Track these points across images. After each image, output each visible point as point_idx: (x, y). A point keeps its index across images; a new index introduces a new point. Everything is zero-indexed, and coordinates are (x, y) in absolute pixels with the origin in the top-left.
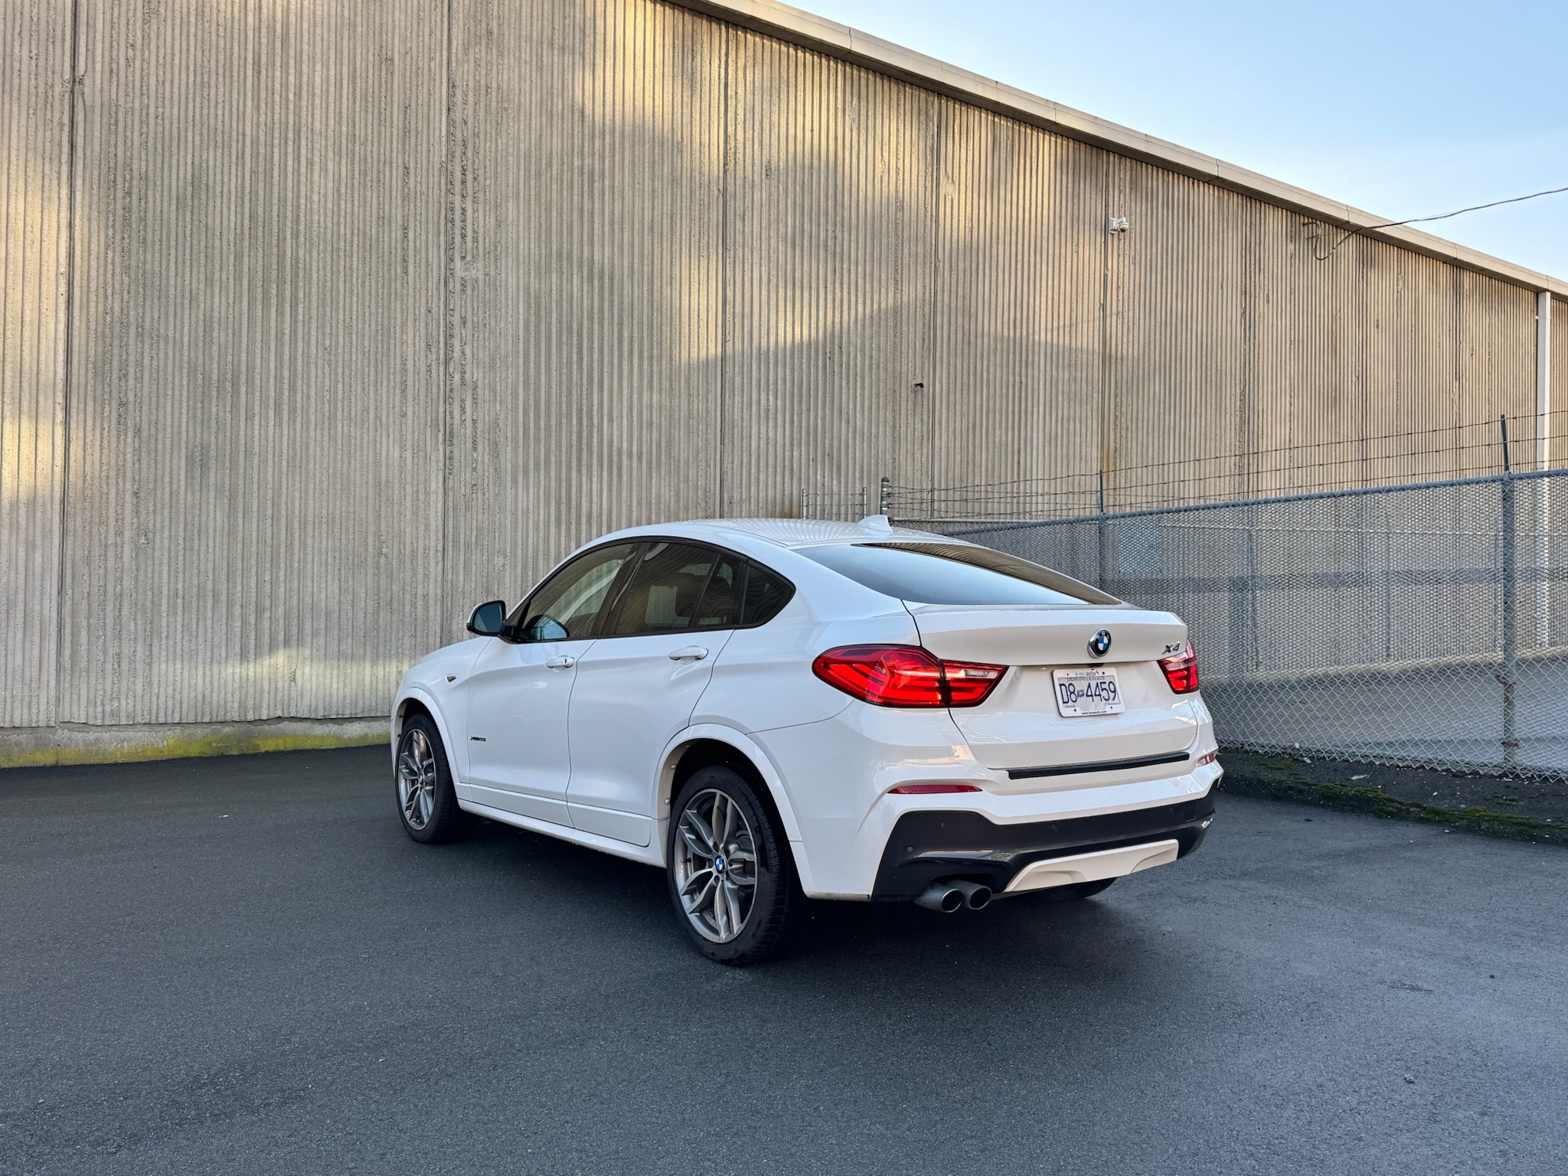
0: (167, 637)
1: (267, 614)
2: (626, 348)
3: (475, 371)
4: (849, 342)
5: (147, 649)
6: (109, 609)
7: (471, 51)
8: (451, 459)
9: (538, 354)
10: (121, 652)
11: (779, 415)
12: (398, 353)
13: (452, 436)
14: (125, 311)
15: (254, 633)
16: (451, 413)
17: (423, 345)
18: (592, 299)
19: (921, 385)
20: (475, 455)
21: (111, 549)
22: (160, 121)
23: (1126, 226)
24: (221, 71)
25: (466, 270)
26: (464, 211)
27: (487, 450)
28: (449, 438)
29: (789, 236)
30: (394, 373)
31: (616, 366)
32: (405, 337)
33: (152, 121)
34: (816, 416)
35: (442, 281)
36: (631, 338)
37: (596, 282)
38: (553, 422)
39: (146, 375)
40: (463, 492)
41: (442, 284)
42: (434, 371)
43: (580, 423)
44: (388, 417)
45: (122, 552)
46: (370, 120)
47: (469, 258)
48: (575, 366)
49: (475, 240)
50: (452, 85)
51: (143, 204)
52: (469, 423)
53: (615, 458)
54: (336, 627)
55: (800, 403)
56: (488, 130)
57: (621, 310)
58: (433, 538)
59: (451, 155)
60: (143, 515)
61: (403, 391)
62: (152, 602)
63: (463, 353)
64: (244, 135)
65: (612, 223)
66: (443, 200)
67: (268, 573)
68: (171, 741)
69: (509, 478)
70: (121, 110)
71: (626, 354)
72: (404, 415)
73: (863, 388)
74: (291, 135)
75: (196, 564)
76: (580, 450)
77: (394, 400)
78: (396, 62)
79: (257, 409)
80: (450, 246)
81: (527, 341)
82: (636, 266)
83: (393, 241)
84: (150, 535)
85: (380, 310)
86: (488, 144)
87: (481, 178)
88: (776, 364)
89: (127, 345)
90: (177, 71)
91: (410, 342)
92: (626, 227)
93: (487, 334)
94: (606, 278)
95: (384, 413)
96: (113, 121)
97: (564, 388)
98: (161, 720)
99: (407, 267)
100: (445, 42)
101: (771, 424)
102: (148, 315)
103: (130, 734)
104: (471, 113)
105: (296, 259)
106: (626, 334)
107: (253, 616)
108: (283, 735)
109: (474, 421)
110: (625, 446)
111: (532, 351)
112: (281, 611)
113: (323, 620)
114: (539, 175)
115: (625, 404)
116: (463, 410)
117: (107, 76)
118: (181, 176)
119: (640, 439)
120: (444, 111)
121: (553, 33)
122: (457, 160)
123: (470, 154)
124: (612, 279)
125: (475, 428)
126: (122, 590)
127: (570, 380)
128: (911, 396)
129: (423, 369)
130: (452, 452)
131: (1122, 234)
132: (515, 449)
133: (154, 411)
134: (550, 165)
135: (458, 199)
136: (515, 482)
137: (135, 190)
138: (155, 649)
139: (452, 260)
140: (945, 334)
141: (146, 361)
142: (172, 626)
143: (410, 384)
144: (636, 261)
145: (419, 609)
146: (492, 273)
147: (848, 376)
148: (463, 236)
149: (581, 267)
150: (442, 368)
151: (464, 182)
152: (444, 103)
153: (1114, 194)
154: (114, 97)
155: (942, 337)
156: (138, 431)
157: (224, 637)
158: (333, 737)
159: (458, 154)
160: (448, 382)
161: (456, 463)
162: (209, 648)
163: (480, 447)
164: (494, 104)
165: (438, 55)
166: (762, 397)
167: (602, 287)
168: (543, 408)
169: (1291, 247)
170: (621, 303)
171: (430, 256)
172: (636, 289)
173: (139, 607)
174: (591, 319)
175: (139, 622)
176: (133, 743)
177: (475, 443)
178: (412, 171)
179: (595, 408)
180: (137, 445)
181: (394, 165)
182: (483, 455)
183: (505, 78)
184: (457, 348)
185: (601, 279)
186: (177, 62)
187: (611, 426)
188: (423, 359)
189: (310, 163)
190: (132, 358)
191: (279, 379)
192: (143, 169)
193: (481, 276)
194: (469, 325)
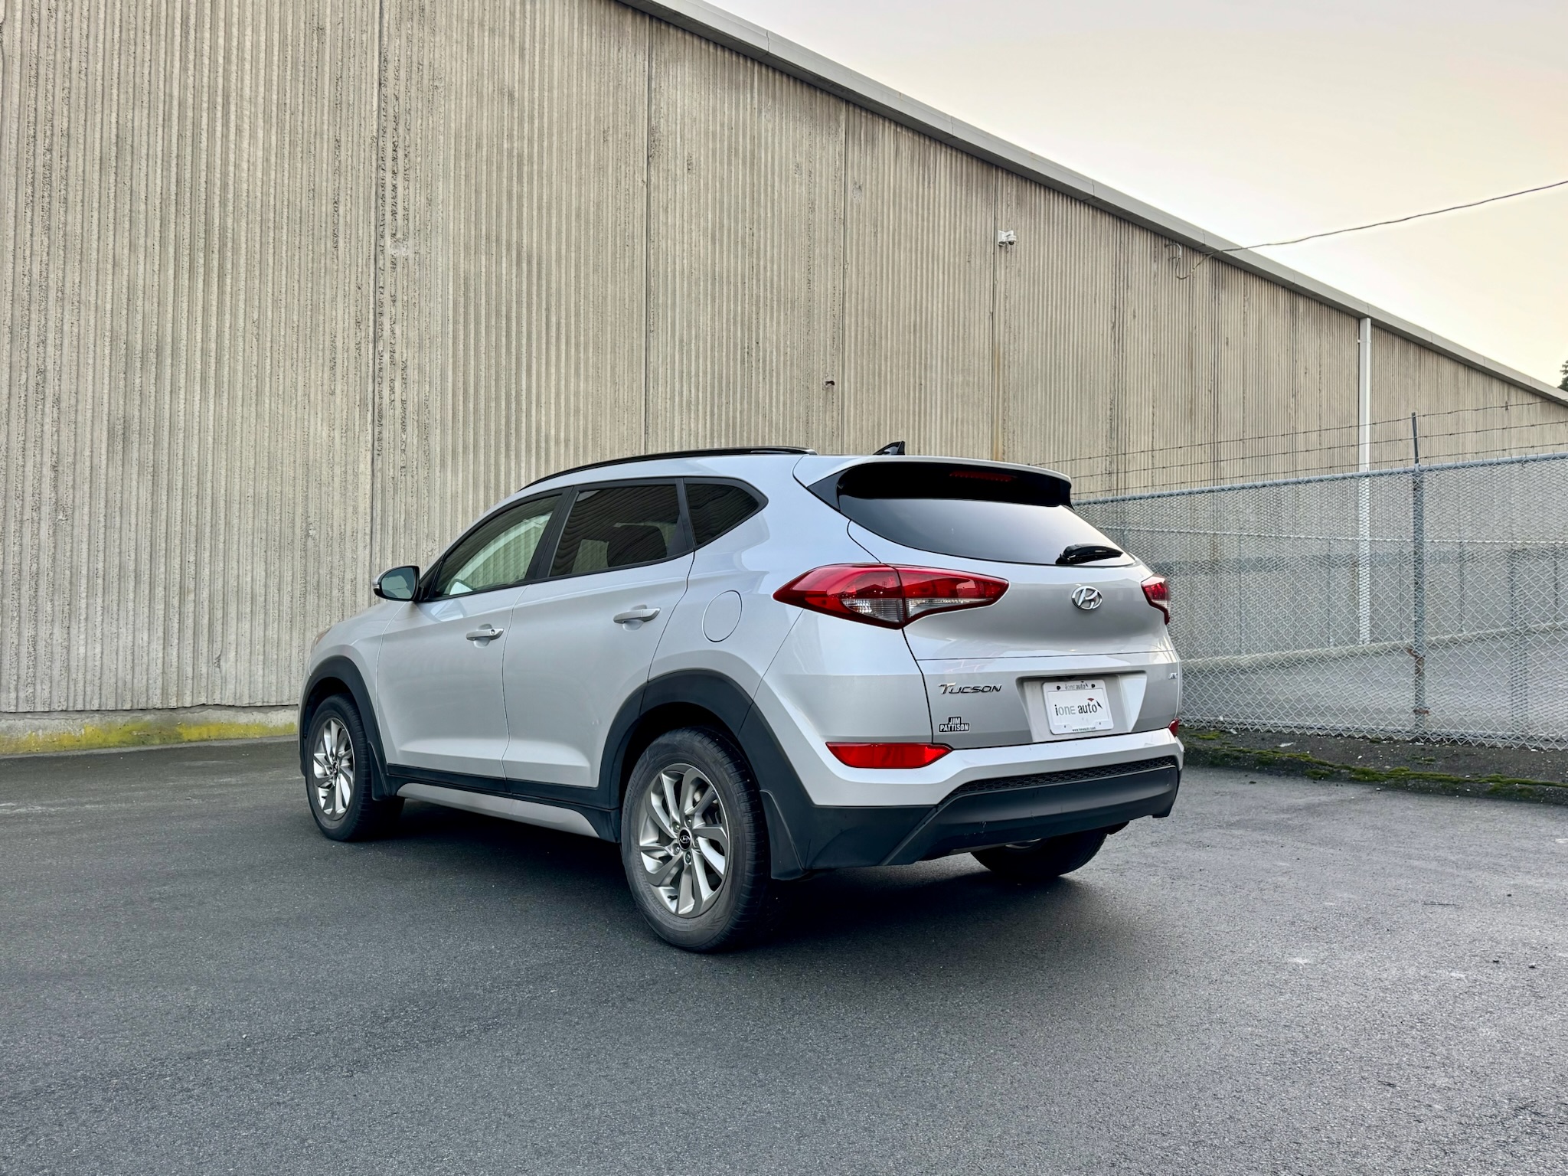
0: (86, 619)
1: (192, 597)
2: (553, 334)
3: (405, 351)
4: (765, 338)
5: (66, 631)
6: (25, 588)
7: (403, 26)
8: (380, 440)
9: (466, 336)
10: (36, 635)
11: (700, 407)
12: (327, 330)
13: (381, 416)
14: (44, 274)
15: (177, 616)
16: (380, 392)
17: (353, 322)
18: (521, 283)
19: (832, 383)
20: (404, 436)
21: (27, 525)
22: (83, 76)
23: (1012, 238)
24: (148, 29)
25: (396, 247)
26: (395, 187)
27: (416, 432)
28: (378, 418)
29: (710, 231)
30: (323, 350)
31: (544, 351)
32: (334, 313)
33: (74, 75)
34: (735, 411)
35: (372, 257)
36: (558, 324)
37: (525, 265)
38: (482, 405)
39: (66, 342)
40: (391, 474)
41: (372, 261)
42: (363, 349)
43: (508, 407)
44: (316, 394)
45: (39, 529)
46: (301, 90)
47: (399, 235)
48: (504, 350)
49: (406, 218)
50: (384, 60)
51: (64, 162)
52: (398, 404)
53: (543, 445)
54: (262, 611)
55: (720, 395)
56: (420, 107)
57: (548, 296)
58: (361, 521)
59: (382, 130)
60: (62, 489)
61: (332, 368)
62: (71, 583)
63: (392, 331)
64: (171, 96)
65: (540, 208)
66: (374, 176)
67: (193, 553)
68: (89, 730)
69: (438, 461)
70: (42, 63)
71: (553, 340)
72: (333, 393)
73: (778, 383)
74: (220, 100)
75: (118, 542)
76: (508, 436)
77: (322, 377)
78: (328, 32)
79: (182, 382)
80: (380, 224)
81: (456, 322)
82: (563, 252)
83: (324, 215)
84: (70, 512)
85: (310, 285)
86: (420, 121)
87: (412, 155)
88: (697, 357)
89: (46, 309)
90: (102, 26)
91: (340, 318)
92: (554, 212)
93: (416, 314)
94: (535, 262)
95: (313, 390)
96: (33, 73)
97: (493, 371)
98: (79, 707)
99: (337, 242)
100: (377, 15)
101: (693, 415)
102: (68, 278)
103: (46, 721)
104: (402, 89)
105: (223, 229)
106: (554, 319)
107: (177, 598)
108: (206, 723)
109: (403, 402)
110: (553, 432)
111: (461, 333)
112: (205, 594)
113: (249, 604)
114: (468, 156)
115: (553, 390)
116: (392, 390)
117: (28, 25)
118: (105, 135)
119: (567, 426)
120: (376, 85)
121: (484, 15)
122: (388, 135)
123: (401, 130)
124: (539, 264)
125: (404, 409)
126: (38, 568)
127: (498, 364)
128: (823, 393)
129: (352, 346)
130: (380, 433)
131: (1009, 246)
132: (443, 432)
133: (74, 381)
134: (479, 146)
135: (389, 176)
136: (443, 465)
137: (56, 147)
138: (74, 631)
139: (382, 237)
140: (853, 334)
141: (66, 328)
142: (91, 608)
143: (339, 361)
144: (564, 247)
145: (347, 593)
146: (422, 252)
147: (764, 371)
148: (394, 213)
149: (509, 249)
150: (371, 346)
151: (395, 159)
152: (376, 77)
153: (1002, 207)
154: (35, 48)
155: (850, 336)
156: (58, 401)
157: (146, 620)
158: (258, 725)
159: (389, 130)
160: (377, 361)
161: (385, 444)
162: (130, 631)
163: (409, 429)
164: (425, 82)
165: (370, 28)
166: (685, 388)
167: (529, 271)
168: (472, 391)
169: (1154, 266)
170: (548, 288)
171: (360, 232)
172: (563, 275)
173: (57, 587)
174: (519, 302)
175: (56, 603)
176: (49, 732)
177: (403, 423)
178: (343, 144)
179: (524, 393)
180: (55, 415)
181: (325, 137)
182: (412, 437)
183: (437, 56)
184: (387, 327)
185: (529, 263)
186: (102, 15)
187: (538, 411)
188: (352, 336)
189: (239, 130)
190: (51, 324)
191: (204, 352)
192: (65, 125)
193: (411, 256)
194: (399, 304)
